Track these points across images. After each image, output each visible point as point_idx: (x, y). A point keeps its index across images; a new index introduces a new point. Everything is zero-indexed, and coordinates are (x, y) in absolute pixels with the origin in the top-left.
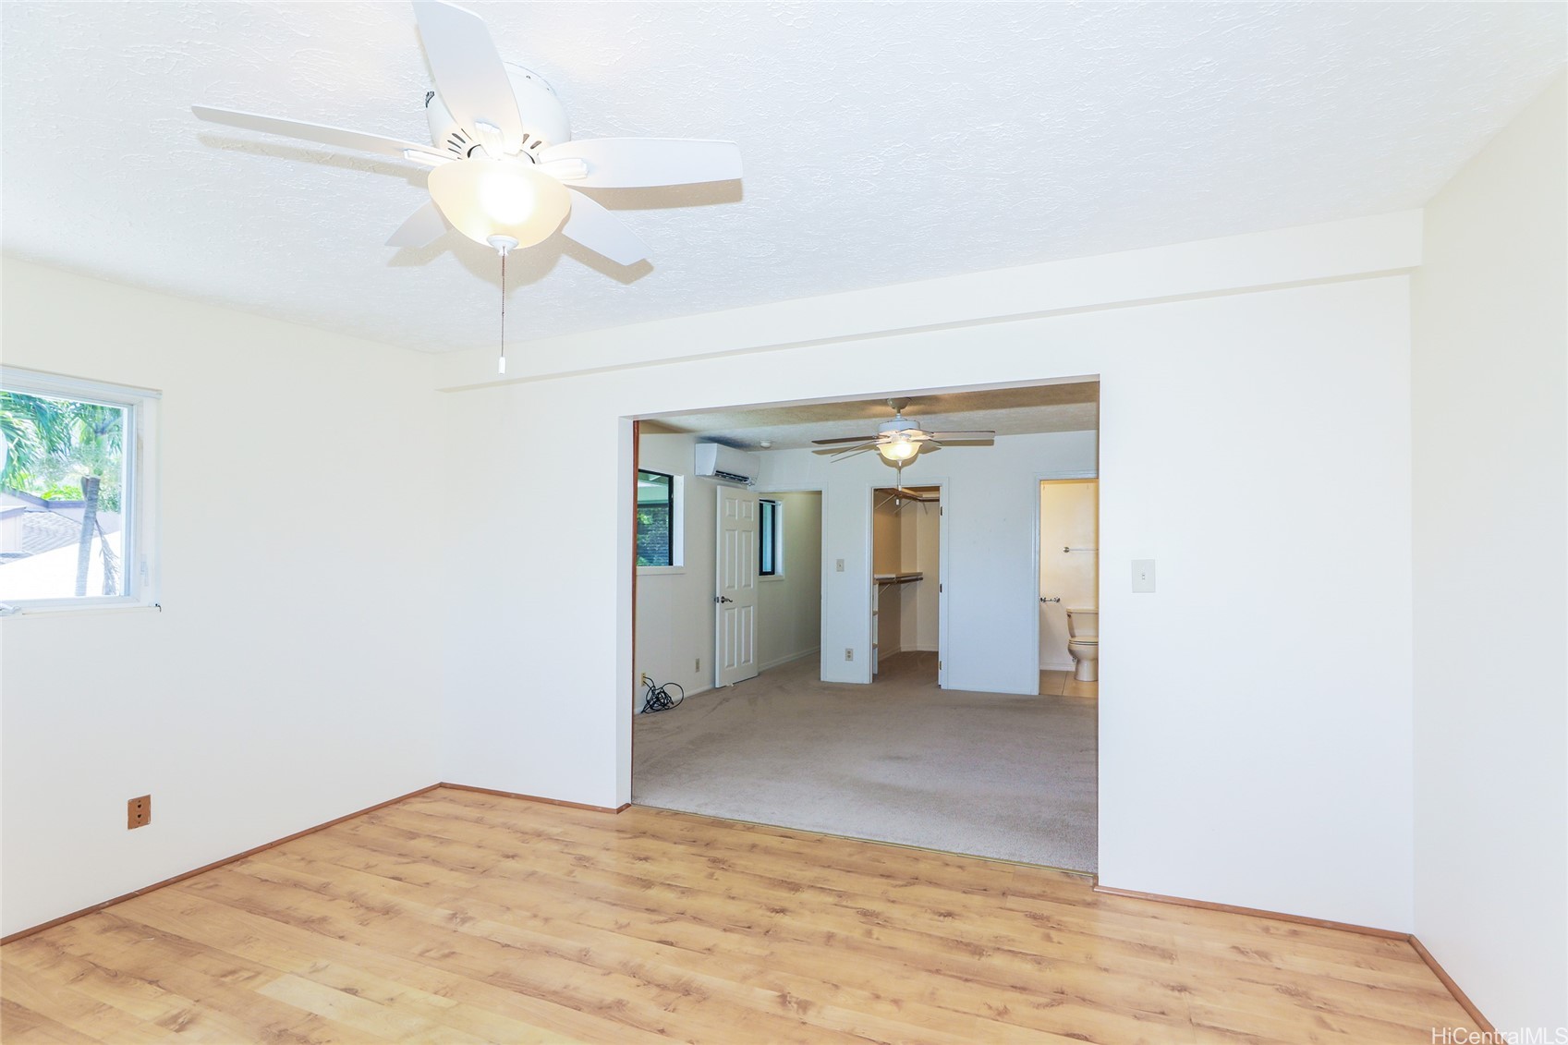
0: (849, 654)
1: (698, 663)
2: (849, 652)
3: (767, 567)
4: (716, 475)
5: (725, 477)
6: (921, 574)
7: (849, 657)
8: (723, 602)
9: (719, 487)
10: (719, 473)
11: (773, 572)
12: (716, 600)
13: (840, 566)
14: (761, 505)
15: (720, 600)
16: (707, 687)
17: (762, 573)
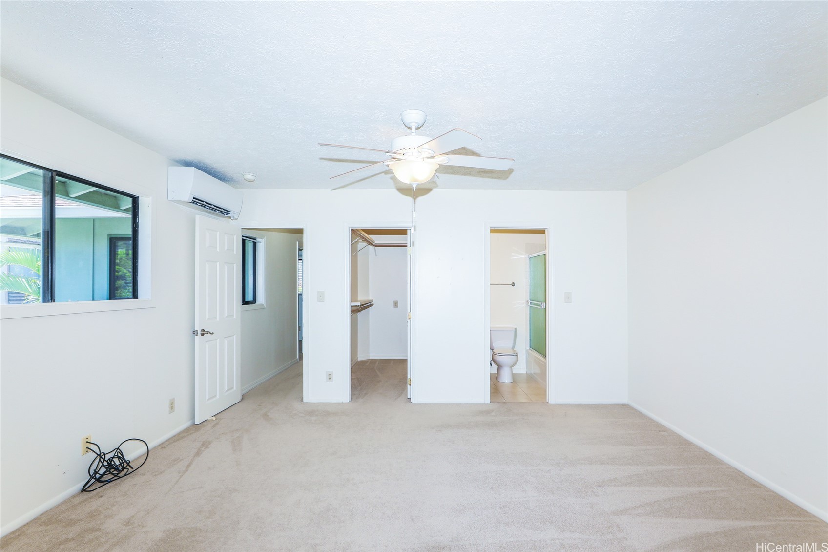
0: (330, 377)
1: (172, 404)
2: (330, 375)
3: (250, 298)
4: (193, 202)
5: (204, 206)
6: (372, 301)
7: (330, 379)
8: (203, 334)
9: (197, 216)
10: (196, 201)
11: (254, 301)
12: (195, 333)
13: (321, 297)
14: (244, 241)
15: (199, 332)
16: (186, 424)
17: (245, 302)
